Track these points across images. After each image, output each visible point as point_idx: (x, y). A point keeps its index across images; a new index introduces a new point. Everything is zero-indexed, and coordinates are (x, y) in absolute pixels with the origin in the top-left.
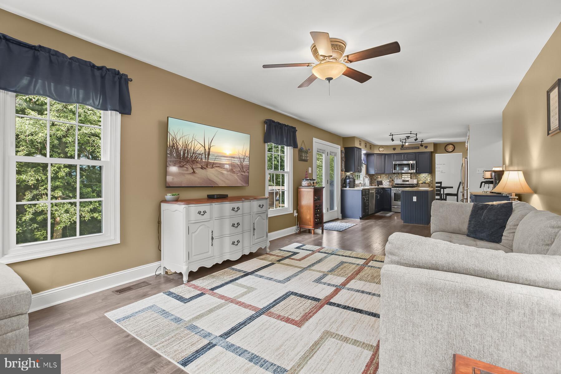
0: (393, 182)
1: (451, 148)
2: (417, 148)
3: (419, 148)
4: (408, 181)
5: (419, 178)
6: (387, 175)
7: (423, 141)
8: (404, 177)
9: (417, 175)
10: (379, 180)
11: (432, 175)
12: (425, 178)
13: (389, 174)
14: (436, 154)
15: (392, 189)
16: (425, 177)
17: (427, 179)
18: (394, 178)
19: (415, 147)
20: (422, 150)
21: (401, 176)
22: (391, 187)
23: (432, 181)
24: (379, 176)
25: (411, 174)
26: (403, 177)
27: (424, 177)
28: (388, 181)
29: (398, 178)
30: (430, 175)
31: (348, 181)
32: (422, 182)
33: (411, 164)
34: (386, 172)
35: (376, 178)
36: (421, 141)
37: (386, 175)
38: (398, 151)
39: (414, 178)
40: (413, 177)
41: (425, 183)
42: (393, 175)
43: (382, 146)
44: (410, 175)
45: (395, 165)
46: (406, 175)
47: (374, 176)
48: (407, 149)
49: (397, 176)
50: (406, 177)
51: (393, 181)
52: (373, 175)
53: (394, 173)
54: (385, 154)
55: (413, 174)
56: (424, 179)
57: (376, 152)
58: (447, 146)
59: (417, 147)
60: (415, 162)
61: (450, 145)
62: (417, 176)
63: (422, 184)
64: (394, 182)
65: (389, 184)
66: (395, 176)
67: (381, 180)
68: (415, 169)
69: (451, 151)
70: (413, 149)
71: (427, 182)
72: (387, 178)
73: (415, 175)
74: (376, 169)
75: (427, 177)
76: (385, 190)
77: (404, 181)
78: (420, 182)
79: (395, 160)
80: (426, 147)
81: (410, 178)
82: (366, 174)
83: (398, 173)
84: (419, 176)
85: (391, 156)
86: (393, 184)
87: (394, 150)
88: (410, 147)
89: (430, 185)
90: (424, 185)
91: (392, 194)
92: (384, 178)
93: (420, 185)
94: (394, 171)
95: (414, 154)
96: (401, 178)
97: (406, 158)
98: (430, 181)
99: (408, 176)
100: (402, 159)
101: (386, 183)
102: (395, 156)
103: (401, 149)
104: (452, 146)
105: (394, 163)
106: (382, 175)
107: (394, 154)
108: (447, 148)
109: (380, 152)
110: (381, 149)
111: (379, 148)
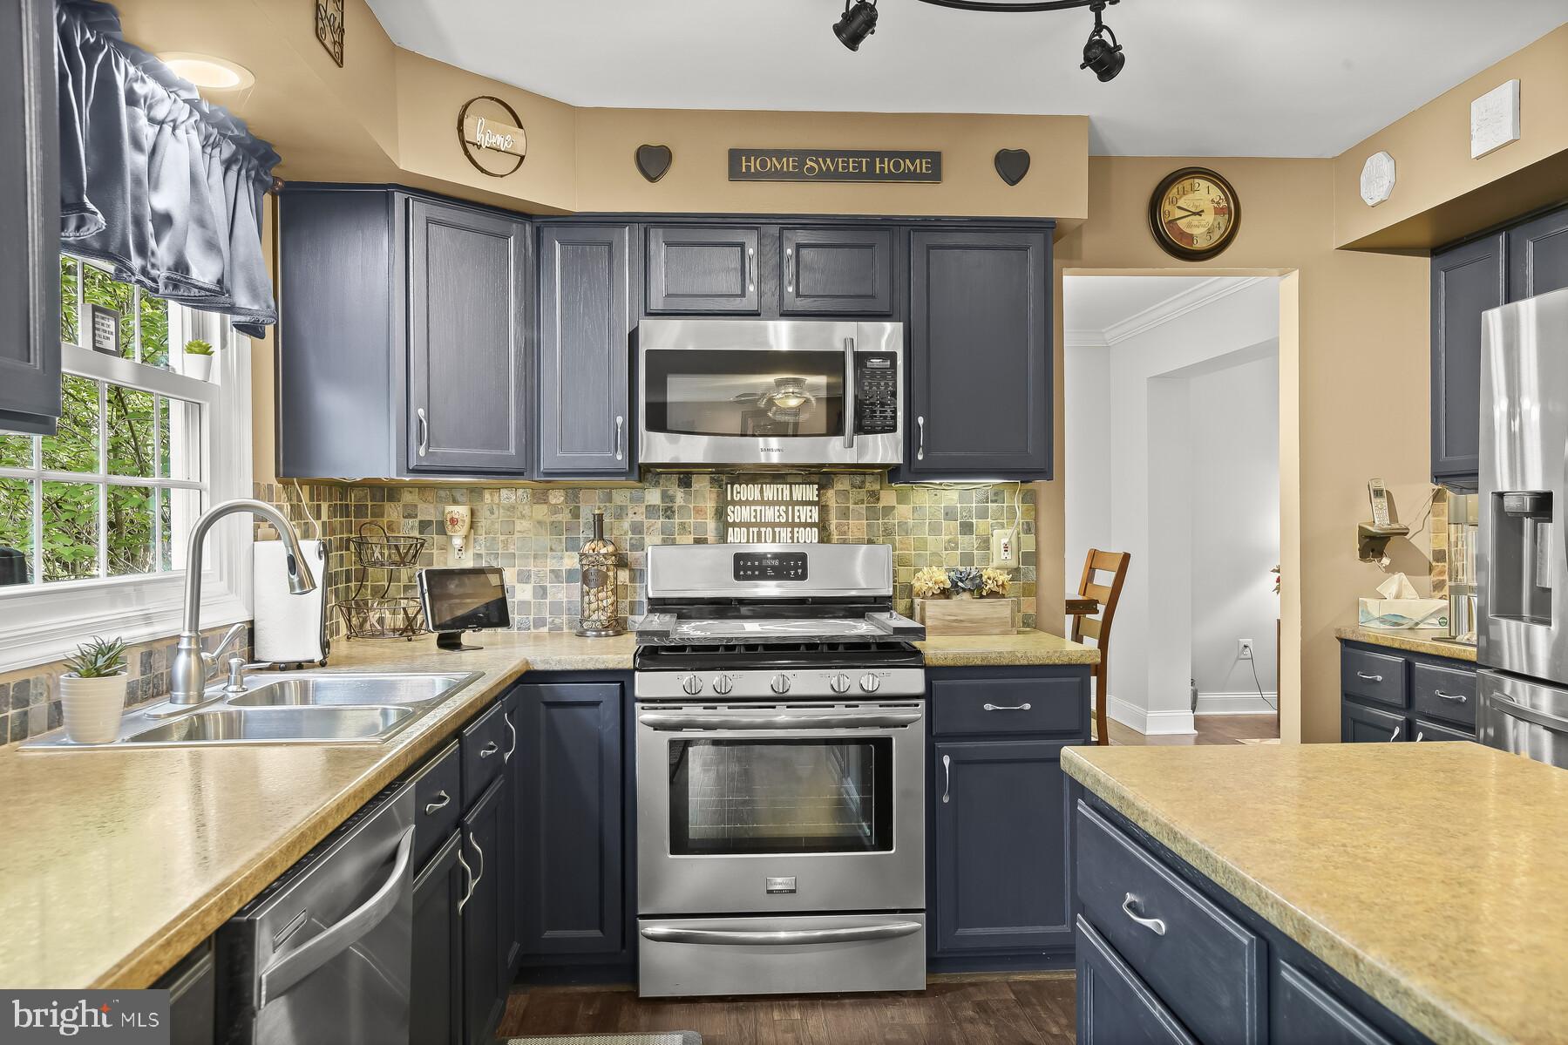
0: (624, 576)
1: (1209, 218)
2: (922, 166)
3: (931, 167)
4: (792, 566)
6: (557, 498)
8: (745, 514)
9: (888, 497)
10: (458, 555)
11: (1030, 499)
12: (967, 528)
13: (574, 479)
15: (647, 684)
16: (956, 518)
17: (985, 543)
18: (637, 529)
19: (891, 155)
20: (969, 194)
21: (710, 504)
22: (619, 653)
23: (1031, 558)
24: (460, 511)
25: (821, 475)
26: (735, 514)
27: (949, 514)
28: (571, 561)
29: (683, 528)
30: (1012, 503)
32: (942, 577)
33: (861, 358)
34: (552, 456)
35: (424, 526)
37: (540, 497)
38: (696, 189)
39: (860, 527)
40: (844, 514)
41: (976, 593)
42: (620, 497)
44: (810, 492)
45: (667, 364)
46: (770, 491)
47: (393, 512)
48: (798, 176)
49: (669, 512)
50: (770, 514)
51: (621, 562)
52: (383, 491)
53: (646, 473)
54: (534, 221)
55: (842, 484)
56: (952, 545)
57: (429, 162)
58: (1173, 192)
59: (913, 155)
60: (886, 336)
61: (1203, 184)
62: (889, 510)
63: (945, 594)
64: (637, 575)
65: (595, 617)
66: (651, 510)
67: (479, 556)
68: (894, 418)
69: (1201, 244)
70: (871, 176)
71: (994, 572)
72: (555, 528)
73: (863, 494)
74: (421, 412)
75: (983, 514)
76: (555, 711)
77: (753, 568)
78: (932, 576)
79: (657, 303)
80: (1013, 166)
81: (812, 525)
82: (277, 475)
83: (684, 474)
84: (903, 511)
85: (610, 245)
86: (624, 604)
87: (652, 179)
88: (833, 154)
89: (1017, 607)
90: (964, 605)
91: (651, 751)
92: (521, 525)
93: (935, 611)
94: (659, 448)
95: (880, 238)
96: (711, 525)
97: (790, 289)
98: (1013, 563)
99: (792, 503)
100: (743, 295)
101: (544, 589)
102: (659, 251)
103: (740, 165)
104: (1216, 193)
105: (666, 335)
106: (497, 488)
107: (647, 224)
108: (1171, 211)
109: (482, 170)
110: (481, 129)
111: (466, 107)
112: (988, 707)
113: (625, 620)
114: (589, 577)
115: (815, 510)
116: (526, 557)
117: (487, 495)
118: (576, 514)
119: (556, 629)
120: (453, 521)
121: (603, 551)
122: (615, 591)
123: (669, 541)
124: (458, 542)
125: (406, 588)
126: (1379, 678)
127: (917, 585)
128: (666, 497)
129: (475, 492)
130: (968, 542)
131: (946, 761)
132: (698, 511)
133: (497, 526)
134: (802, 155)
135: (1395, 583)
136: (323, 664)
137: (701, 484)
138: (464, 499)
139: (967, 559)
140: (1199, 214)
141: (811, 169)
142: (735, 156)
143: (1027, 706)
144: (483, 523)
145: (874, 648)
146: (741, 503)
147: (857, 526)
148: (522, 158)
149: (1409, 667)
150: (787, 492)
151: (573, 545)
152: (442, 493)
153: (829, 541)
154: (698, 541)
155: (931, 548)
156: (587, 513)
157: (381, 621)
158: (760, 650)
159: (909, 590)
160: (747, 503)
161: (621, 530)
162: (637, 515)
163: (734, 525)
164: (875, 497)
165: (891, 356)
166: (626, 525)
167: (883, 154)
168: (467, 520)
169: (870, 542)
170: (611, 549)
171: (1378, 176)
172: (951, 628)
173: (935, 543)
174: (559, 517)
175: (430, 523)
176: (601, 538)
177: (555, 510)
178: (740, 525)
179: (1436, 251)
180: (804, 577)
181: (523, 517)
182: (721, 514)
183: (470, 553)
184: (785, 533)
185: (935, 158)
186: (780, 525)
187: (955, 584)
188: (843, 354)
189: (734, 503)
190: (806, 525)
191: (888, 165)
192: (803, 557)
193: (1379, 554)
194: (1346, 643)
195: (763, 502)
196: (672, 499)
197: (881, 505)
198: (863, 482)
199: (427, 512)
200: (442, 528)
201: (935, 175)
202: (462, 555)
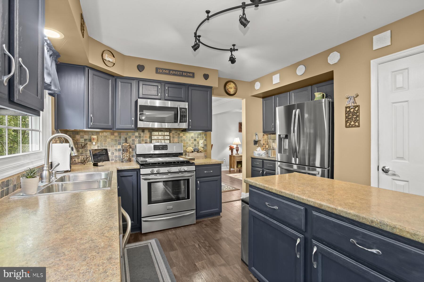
0: (131, 150)
2: (191, 75)
3: (192, 75)
4: (165, 147)
5: (184, 140)
6: (116, 134)
7: (234, 50)
8: (155, 137)
9: (181, 134)
11: (206, 135)
12: (195, 140)
13: (120, 131)
14: (212, 97)
15: (143, 171)
17: (198, 143)
18: (133, 140)
19: (186, 72)
20: (199, 81)
21: (148, 136)
22: (135, 165)
24: (95, 137)
25: (169, 130)
26: (153, 138)
27: (192, 138)
28: (120, 147)
29: (143, 140)
32: (192, 149)
34: (118, 125)
35: (85, 140)
37: (112, 134)
38: (149, 74)
40: (174, 137)
41: (198, 152)
42: (130, 134)
43: (111, 51)
44: (167, 133)
45: (144, 108)
46: (160, 133)
47: (78, 137)
48: (169, 74)
49: (140, 137)
50: (160, 137)
51: (130, 148)
52: (75, 133)
54: (115, 77)
55: (173, 132)
56: (193, 143)
58: (228, 84)
59: (190, 73)
60: (185, 105)
61: (232, 83)
62: (182, 137)
63: (192, 152)
64: (134, 149)
65: (126, 158)
66: (136, 137)
67: (98, 146)
68: (186, 120)
69: (232, 93)
70: (182, 76)
71: (200, 148)
72: (116, 140)
73: (177, 134)
74: (91, 115)
75: (198, 138)
76: (123, 178)
77: (157, 148)
78: (190, 149)
79: (141, 96)
80: (206, 77)
81: (168, 140)
82: (55, 128)
83: (143, 130)
84: (184, 137)
85: (131, 84)
86: (131, 155)
87: (140, 71)
88: (176, 71)
89: (204, 154)
90: (196, 154)
91: (144, 184)
92: (108, 140)
93: (191, 155)
94: (141, 124)
95: (184, 87)
96: (148, 140)
97: (167, 95)
98: (203, 146)
99: (164, 135)
100: (158, 95)
101: (113, 153)
102: (141, 86)
103: (158, 71)
104: (234, 85)
105: (141, 102)
106: (103, 132)
107: (139, 80)
108: (227, 87)
109: (106, 65)
110: (107, 57)
111: (103, 52)
112: (205, 172)
113: (131, 158)
114: (125, 150)
115: (169, 137)
116: (110, 146)
117: (100, 134)
118: (120, 137)
119: (116, 161)
120: (94, 139)
121: (127, 145)
122: (129, 153)
123: (140, 143)
124: (94, 143)
125: (81, 153)
126: (258, 163)
127: (188, 150)
128: (139, 134)
129: (97, 133)
130: (195, 143)
131: (198, 182)
132: (146, 137)
133: (103, 140)
134: (170, 70)
135: (259, 149)
136: (70, 171)
137: (146, 132)
138: (95, 134)
139: (195, 146)
140: (232, 88)
141: (172, 73)
142: (157, 69)
143: (212, 171)
144: (99, 140)
145: (185, 162)
146: (155, 135)
147: (176, 140)
148: (114, 64)
149: (263, 162)
150: (163, 133)
151: (119, 144)
152: (90, 133)
153: (171, 143)
154: (145, 143)
155: (189, 144)
156: (123, 137)
157: (75, 161)
158: (165, 164)
159: (185, 151)
160: (156, 135)
161: (130, 141)
162: (133, 138)
163: (153, 140)
164: (179, 134)
165: (186, 109)
166: (131, 140)
167: (184, 72)
168: (96, 138)
169: (178, 143)
170: (129, 144)
171: (258, 86)
173: (190, 143)
174: (116, 138)
175: (87, 139)
176: (127, 142)
177: (116, 137)
178: (155, 140)
179: (263, 98)
180: (167, 149)
181: (109, 138)
182: (150, 137)
183: (97, 146)
184: (163, 141)
185: (193, 74)
186: (162, 140)
187: (194, 150)
188: (177, 108)
189: (153, 135)
190: (167, 140)
191: (185, 74)
192: (167, 146)
193: (256, 144)
194: (252, 158)
195: (159, 135)
196: (140, 135)
197: (180, 136)
198: (177, 132)
199: (86, 137)
200: (90, 140)
201: (193, 77)
202: (95, 146)
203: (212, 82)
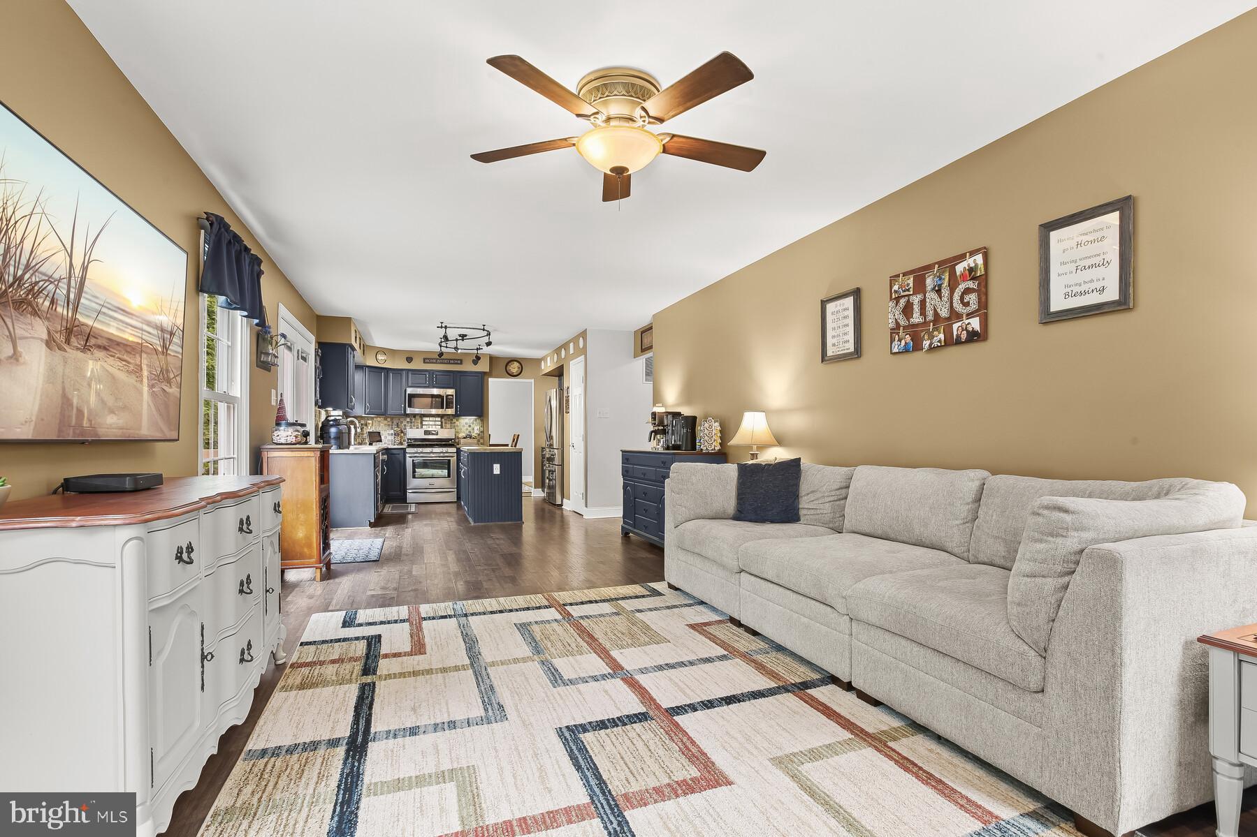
1: (516, 369)
2: (459, 362)
4: (435, 432)
5: (458, 426)
6: (389, 420)
7: (480, 349)
8: (426, 423)
9: (453, 420)
11: (482, 421)
12: (470, 426)
13: (393, 417)
14: (490, 379)
15: (408, 450)
16: (468, 424)
17: (474, 429)
18: (405, 426)
19: (453, 360)
20: (468, 367)
21: (419, 421)
22: (403, 447)
23: (483, 432)
24: (370, 422)
25: (442, 416)
26: (424, 423)
27: (466, 423)
28: (393, 431)
29: (415, 426)
30: (479, 421)
31: (333, 430)
32: (464, 435)
33: (447, 395)
34: (390, 412)
36: (477, 349)
37: (385, 419)
38: (417, 365)
39: (448, 426)
40: (446, 423)
41: (470, 438)
42: (401, 420)
43: (383, 351)
44: (439, 419)
45: (412, 396)
46: (431, 419)
48: (436, 363)
49: (411, 423)
51: (402, 432)
53: (407, 415)
54: (387, 370)
55: (445, 417)
56: (467, 429)
57: (371, 362)
58: (511, 364)
60: (451, 392)
61: (515, 363)
62: (454, 423)
63: (464, 438)
64: (405, 434)
65: (398, 440)
66: (408, 422)
68: (453, 406)
69: (515, 374)
70: (449, 363)
71: (474, 434)
72: (389, 425)
73: (449, 419)
74: (368, 404)
75: (473, 423)
76: (393, 453)
77: (428, 433)
78: (461, 435)
79: (410, 385)
80: (475, 362)
81: (439, 425)
83: (414, 415)
84: (456, 423)
85: (401, 374)
87: (409, 363)
89: (479, 441)
90: (468, 440)
91: (409, 461)
92: (382, 424)
93: (462, 441)
94: (409, 411)
95: (452, 374)
96: (420, 425)
97: (435, 383)
98: (478, 433)
99: (435, 421)
100: (426, 384)
101: (385, 435)
102: (410, 375)
103: (425, 361)
104: (518, 364)
105: (409, 391)
106: (377, 418)
107: (408, 370)
108: (508, 368)
109: (380, 363)
110: (380, 357)
111: (377, 353)
113: (403, 440)
114: (396, 433)
115: (440, 422)
116: (384, 430)
117: (375, 419)
118: (393, 422)
120: (369, 424)
121: (398, 429)
122: (401, 436)
123: (411, 428)
124: (369, 427)
128: (410, 419)
129: (372, 418)
130: (470, 429)
132: (417, 422)
133: (377, 425)
134: (437, 360)
139: (469, 431)
140: (514, 368)
141: (438, 362)
142: (424, 359)
144: (374, 424)
148: (386, 360)
150: (434, 419)
151: (392, 429)
152: (366, 419)
153: (443, 428)
154: (417, 428)
155: (462, 429)
156: (395, 423)
159: (458, 438)
160: (427, 421)
161: (402, 426)
162: (405, 423)
163: (424, 425)
164: (451, 420)
165: (453, 396)
169: (451, 428)
170: (400, 429)
172: (466, 445)
173: (464, 429)
174: (390, 423)
176: (398, 427)
178: (426, 425)
180: (437, 435)
181: (384, 422)
182: (421, 423)
183: (372, 429)
184: (434, 427)
185: (461, 361)
186: (433, 425)
187: (467, 436)
188: (444, 394)
189: (424, 421)
191: (453, 362)
192: (437, 431)
195: (430, 421)
196: (412, 420)
198: (448, 417)
199: (363, 422)
200: (366, 425)
201: (461, 363)
202: (370, 429)
203: (483, 366)
